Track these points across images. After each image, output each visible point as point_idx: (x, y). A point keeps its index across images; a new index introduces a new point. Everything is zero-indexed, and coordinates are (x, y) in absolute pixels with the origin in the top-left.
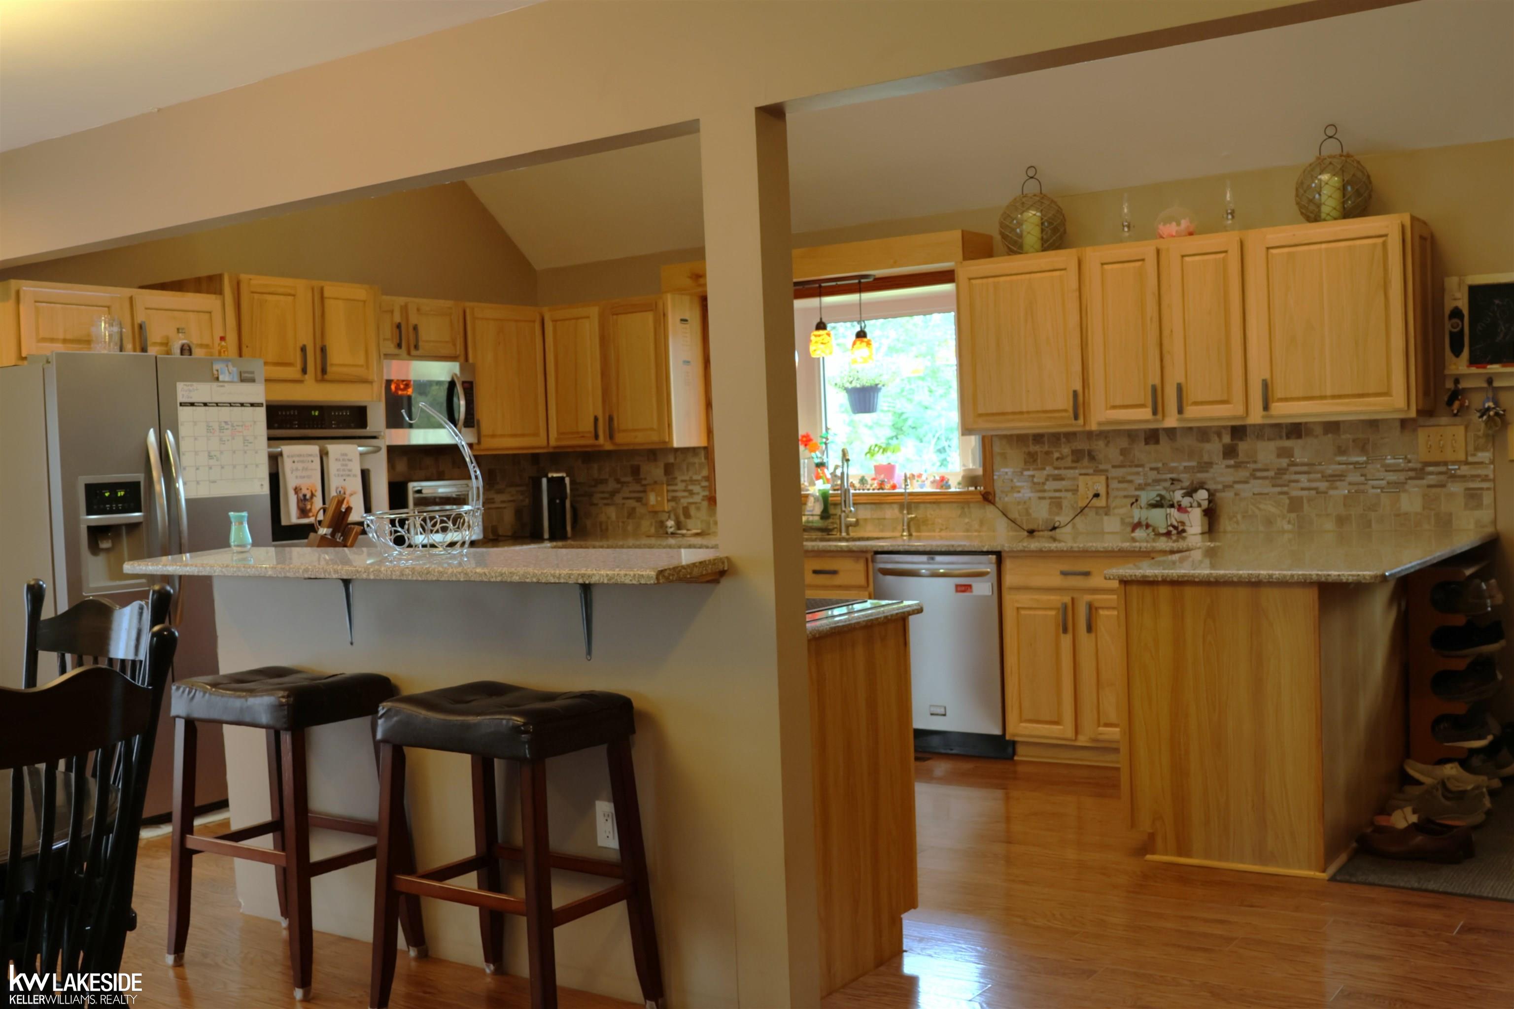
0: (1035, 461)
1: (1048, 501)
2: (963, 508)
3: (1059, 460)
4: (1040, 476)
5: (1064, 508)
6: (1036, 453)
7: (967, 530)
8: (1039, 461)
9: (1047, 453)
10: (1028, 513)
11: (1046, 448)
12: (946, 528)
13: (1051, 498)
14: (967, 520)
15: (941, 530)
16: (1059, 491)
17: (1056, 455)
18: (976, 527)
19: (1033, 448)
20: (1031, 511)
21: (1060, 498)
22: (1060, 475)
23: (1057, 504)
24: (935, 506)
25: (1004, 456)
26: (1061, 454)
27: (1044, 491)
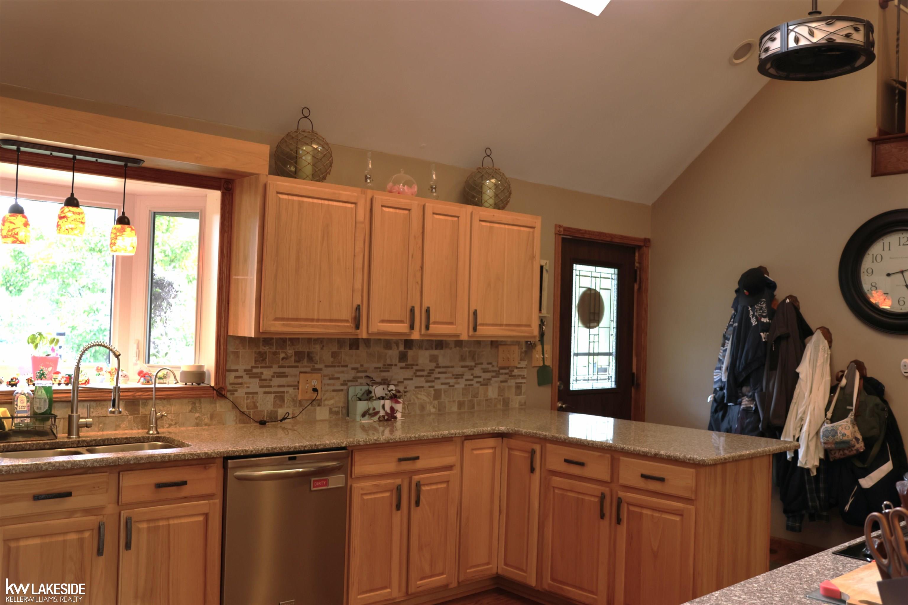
0: (264, 360)
1: (273, 395)
2: (194, 403)
3: (284, 360)
4: (267, 373)
5: (286, 401)
6: (266, 353)
7: (197, 425)
8: (267, 360)
9: (275, 353)
10: (255, 407)
11: (274, 349)
12: (176, 424)
13: (275, 392)
14: (197, 415)
15: (170, 425)
16: (283, 386)
17: (282, 355)
18: (207, 421)
19: (263, 349)
20: (258, 405)
21: (283, 392)
22: (285, 373)
23: (280, 398)
24: (165, 402)
25: (236, 354)
26: (286, 355)
27: (270, 386)
